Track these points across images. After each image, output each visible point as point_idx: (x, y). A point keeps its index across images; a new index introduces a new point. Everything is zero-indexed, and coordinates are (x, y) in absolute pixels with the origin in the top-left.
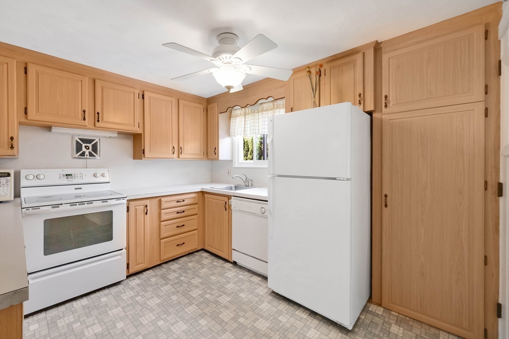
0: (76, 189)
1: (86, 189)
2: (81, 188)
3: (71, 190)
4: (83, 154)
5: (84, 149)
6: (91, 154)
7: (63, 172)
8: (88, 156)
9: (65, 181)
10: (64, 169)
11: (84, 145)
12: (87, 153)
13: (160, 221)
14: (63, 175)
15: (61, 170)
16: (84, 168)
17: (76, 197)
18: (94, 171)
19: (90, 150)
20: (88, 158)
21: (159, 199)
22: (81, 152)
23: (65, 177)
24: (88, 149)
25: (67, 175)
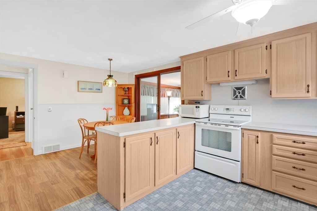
0: (231, 117)
1: (236, 118)
2: (233, 117)
3: (228, 118)
4: (237, 97)
5: (237, 94)
6: (241, 97)
7: (225, 107)
8: (239, 98)
9: (225, 112)
10: (226, 106)
11: (237, 91)
12: (239, 96)
13: (272, 154)
14: (225, 109)
15: (225, 106)
16: (237, 105)
17: (231, 122)
18: (240, 107)
19: (241, 94)
20: (239, 99)
21: (271, 134)
22: (236, 95)
23: (226, 110)
24: (240, 93)
25: (227, 109)
